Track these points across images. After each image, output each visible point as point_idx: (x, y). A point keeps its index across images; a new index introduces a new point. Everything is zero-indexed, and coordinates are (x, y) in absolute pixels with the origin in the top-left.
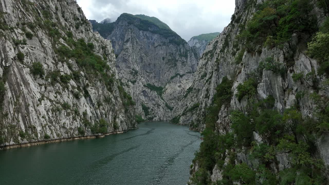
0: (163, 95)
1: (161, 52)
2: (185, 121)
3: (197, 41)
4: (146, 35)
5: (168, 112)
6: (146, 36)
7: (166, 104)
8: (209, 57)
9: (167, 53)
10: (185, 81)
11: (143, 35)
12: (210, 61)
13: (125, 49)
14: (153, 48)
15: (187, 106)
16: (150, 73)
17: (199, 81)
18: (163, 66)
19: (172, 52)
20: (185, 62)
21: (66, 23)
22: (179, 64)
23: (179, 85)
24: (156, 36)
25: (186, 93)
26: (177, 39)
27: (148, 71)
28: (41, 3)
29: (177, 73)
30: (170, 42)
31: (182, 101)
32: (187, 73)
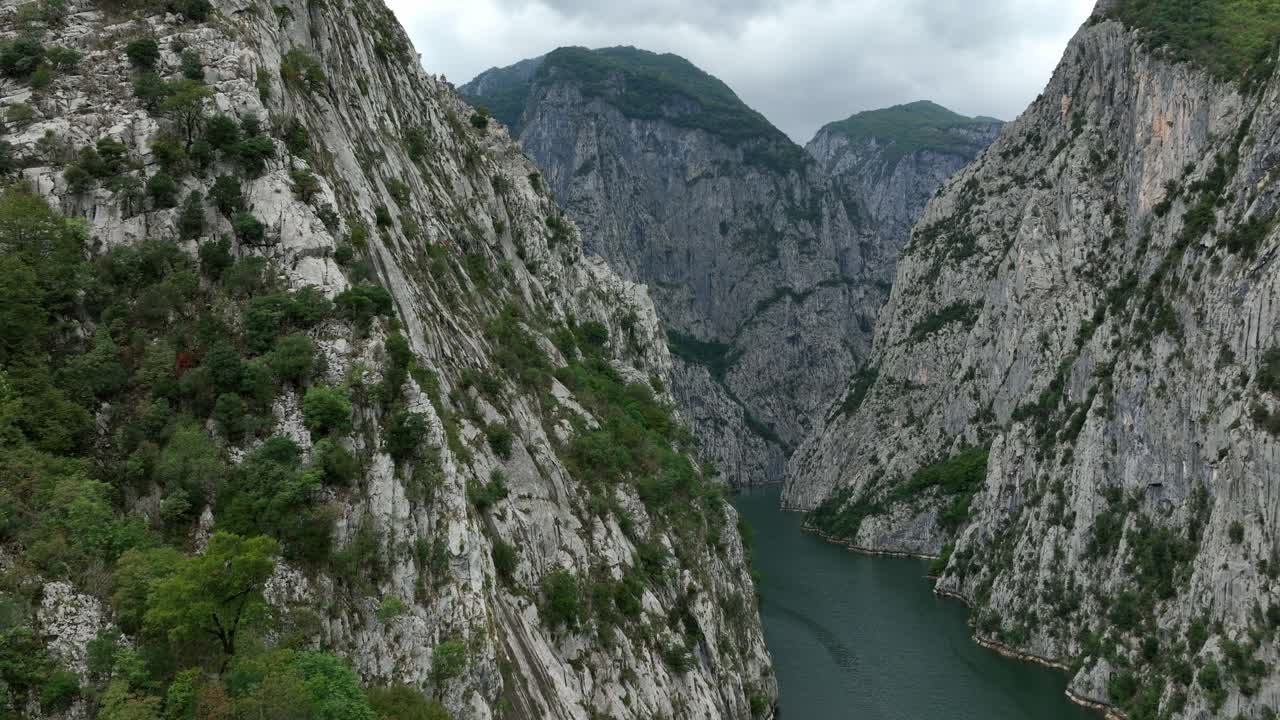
0: (728, 375)
1: (715, 201)
2: (885, 536)
3: (845, 142)
4: (654, 137)
5: (756, 446)
6: (651, 140)
7: (747, 414)
8: (941, 246)
9: (737, 206)
10: (814, 316)
11: (642, 137)
12: (947, 264)
13: (580, 202)
14: (681, 189)
15: (876, 468)
16: (671, 286)
17: (904, 345)
18: (722, 258)
19: (755, 203)
20: (810, 239)
21: (534, 279)
22: (788, 250)
23: (790, 334)
24: (691, 140)
25: (850, 393)
26: (777, 147)
27: (665, 279)
28: (457, 227)
29: (783, 285)
30: (747, 163)
31: (835, 425)
32: (820, 284)
